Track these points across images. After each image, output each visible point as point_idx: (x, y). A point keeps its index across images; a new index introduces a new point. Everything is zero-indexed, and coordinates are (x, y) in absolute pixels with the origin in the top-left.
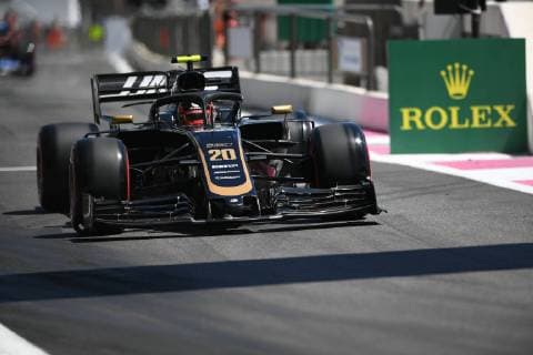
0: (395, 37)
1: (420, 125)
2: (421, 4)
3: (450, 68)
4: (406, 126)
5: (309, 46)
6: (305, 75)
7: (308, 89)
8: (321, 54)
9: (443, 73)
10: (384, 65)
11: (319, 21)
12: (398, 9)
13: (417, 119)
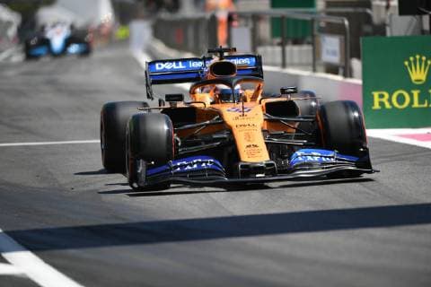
0: (367, 34)
1: (388, 106)
2: (388, 7)
3: (411, 59)
4: (377, 106)
5: (296, 42)
6: (293, 65)
7: (297, 77)
8: (306, 48)
9: (406, 63)
10: (358, 57)
11: (305, 22)
12: (369, 11)
13: (385, 100)
